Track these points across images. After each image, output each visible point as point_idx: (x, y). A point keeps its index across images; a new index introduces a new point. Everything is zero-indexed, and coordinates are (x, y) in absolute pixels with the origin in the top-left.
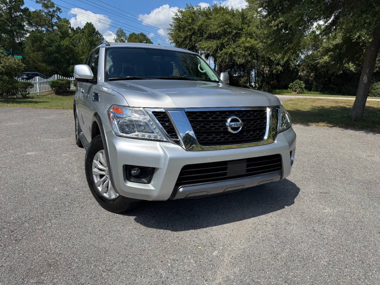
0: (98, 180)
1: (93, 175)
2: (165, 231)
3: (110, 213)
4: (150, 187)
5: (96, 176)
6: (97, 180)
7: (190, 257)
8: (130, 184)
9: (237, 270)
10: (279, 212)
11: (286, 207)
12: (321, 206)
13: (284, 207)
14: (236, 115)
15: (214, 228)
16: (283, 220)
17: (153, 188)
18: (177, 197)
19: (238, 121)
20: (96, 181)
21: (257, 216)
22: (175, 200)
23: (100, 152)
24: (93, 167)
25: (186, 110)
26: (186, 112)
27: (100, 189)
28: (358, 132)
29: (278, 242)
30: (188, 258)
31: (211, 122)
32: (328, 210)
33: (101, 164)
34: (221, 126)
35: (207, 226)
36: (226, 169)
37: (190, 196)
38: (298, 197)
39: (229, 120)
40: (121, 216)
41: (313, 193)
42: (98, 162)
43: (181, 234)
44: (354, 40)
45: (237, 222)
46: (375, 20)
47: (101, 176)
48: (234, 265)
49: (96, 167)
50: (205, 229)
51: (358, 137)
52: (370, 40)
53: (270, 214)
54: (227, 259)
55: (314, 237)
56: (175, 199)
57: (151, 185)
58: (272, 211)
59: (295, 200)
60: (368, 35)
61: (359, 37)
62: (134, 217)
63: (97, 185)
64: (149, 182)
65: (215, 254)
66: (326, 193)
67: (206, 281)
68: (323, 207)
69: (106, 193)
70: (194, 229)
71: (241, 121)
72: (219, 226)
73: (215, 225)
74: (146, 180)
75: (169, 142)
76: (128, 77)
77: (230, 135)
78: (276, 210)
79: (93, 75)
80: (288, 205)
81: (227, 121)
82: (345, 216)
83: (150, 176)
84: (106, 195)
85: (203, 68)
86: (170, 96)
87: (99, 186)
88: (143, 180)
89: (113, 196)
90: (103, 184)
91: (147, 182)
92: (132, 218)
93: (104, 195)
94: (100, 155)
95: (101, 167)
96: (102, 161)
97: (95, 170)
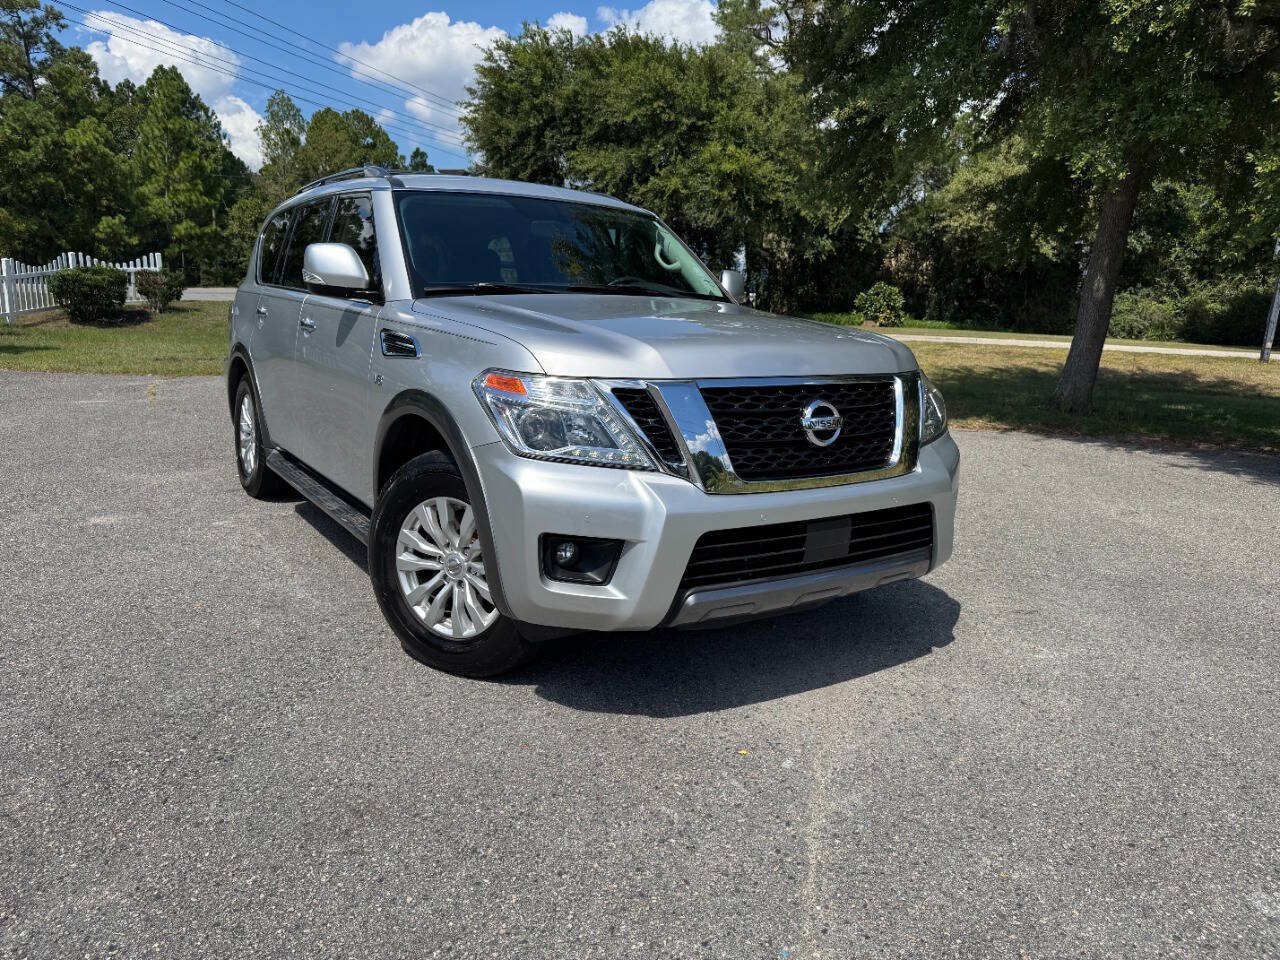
0: (415, 586)
1: (397, 575)
3: (460, 681)
4: (612, 591)
5: (408, 573)
6: (411, 587)
7: (725, 774)
8: (557, 588)
9: (856, 798)
10: (921, 661)
11: (935, 649)
12: (1024, 645)
13: (929, 651)
14: (825, 398)
15: (763, 705)
16: (936, 682)
17: (620, 596)
18: (682, 619)
19: (831, 413)
20: (407, 591)
21: (865, 674)
22: (675, 628)
23: (426, 506)
24: (399, 547)
25: (702, 384)
26: (703, 391)
27: (421, 611)
28: (1082, 445)
29: (940, 732)
30: (722, 778)
31: (764, 415)
32: (1044, 655)
33: (430, 540)
34: (788, 428)
35: (742, 703)
36: (801, 542)
37: (713, 615)
38: (960, 624)
39: (808, 412)
40: (495, 686)
41: (996, 612)
42: (416, 533)
43: (681, 722)
44: (1074, 173)
45: (817, 690)
46: (1133, 119)
47: (425, 575)
48: (845, 788)
49: (406, 549)
50: (740, 710)
51: (1086, 461)
52: (1122, 176)
53: (899, 668)
54: (823, 777)
55: (1026, 719)
56: (673, 625)
57: (615, 586)
58: (901, 661)
59: (955, 632)
60: (1115, 160)
61: (1089, 166)
63: (411, 601)
64: (606, 581)
65: (787, 764)
66: (1030, 613)
67: (788, 824)
68: (1033, 646)
69: (440, 622)
70: (711, 710)
71: (837, 415)
72: (775, 702)
73: (764, 699)
74: (599, 576)
75: (659, 471)
76: (481, 285)
77: (809, 452)
78: (911, 658)
79: (367, 278)
80: (942, 644)
81: (802, 414)
82: (1093, 666)
83: (609, 564)
84: (444, 629)
85: (671, 256)
87: (418, 604)
88: (590, 574)
89: (469, 631)
90: (431, 600)
91: (600, 580)
92: (529, 690)
93: (438, 627)
94: (424, 513)
95: (426, 547)
96: (432, 529)
97: (404, 557)
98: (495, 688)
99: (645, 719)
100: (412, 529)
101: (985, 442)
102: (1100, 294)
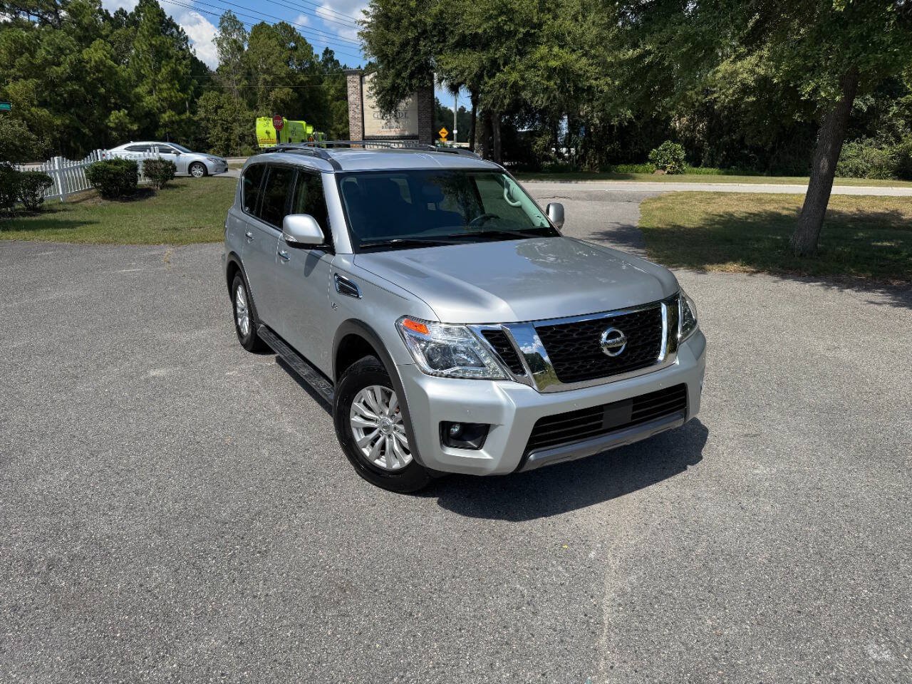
0: (363, 436)
1: (351, 429)
2: (499, 522)
3: (392, 494)
4: (483, 454)
5: (357, 429)
6: (360, 436)
7: (554, 562)
8: (451, 452)
9: (633, 578)
10: (679, 477)
11: (689, 467)
12: (748, 463)
13: (685, 469)
14: (615, 325)
15: (578, 512)
16: (688, 493)
17: (488, 457)
18: (527, 468)
19: (619, 335)
20: (358, 439)
21: (644, 487)
22: (524, 473)
23: (368, 390)
24: (352, 413)
25: (537, 325)
26: (536, 329)
27: (367, 452)
28: (807, 285)
29: (687, 530)
30: (553, 565)
31: (576, 340)
32: (761, 470)
33: (370, 409)
34: (593, 346)
35: (565, 510)
36: (600, 417)
37: (545, 465)
38: (706, 447)
39: (604, 335)
40: (413, 499)
41: (731, 436)
42: (361, 404)
43: (527, 525)
45: (612, 500)
46: (847, 56)
47: (368, 430)
48: (627, 572)
49: (356, 414)
50: (562, 516)
51: (808, 301)
52: (838, 98)
53: (665, 482)
54: (614, 563)
55: (743, 520)
56: (522, 471)
57: (486, 450)
58: (667, 477)
59: (703, 453)
60: (833, 86)
61: (814, 91)
62: (437, 499)
63: (360, 445)
64: (480, 446)
65: (592, 555)
66: (755, 436)
67: (592, 597)
68: (753, 463)
69: (378, 458)
70: (546, 516)
71: (622, 335)
72: (585, 509)
73: (578, 508)
74: (475, 443)
75: (510, 380)
76: (394, 241)
77: (605, 360)
78: (673, 474)
79: (323, 237)
80: (693, 463)
81: (600, 337)
82: (791, 479)
83: (481, 437)
84: (381, 463)
85: (515, 197)
86: (505, 300)
87: (365, 447)
88: (469, 442)
89: (396, 465)
90: (372, 445)
91: (476, 446)
92: (433, 501)
93: (377, 462)
94: (366, 394)
95: (368, 414)
96: (372, 404)
97: (355, 419)
98: (413, 500)
99: (505, 523)
100: (359, 402)
101: (736, 285)
102: (824, 171)
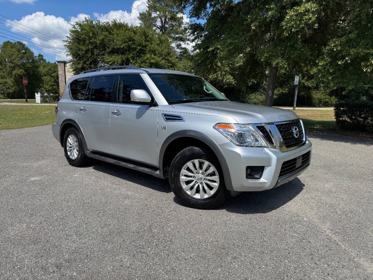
0: (186, 186)
1: (180, 183)
4: (262, 180)
5: (183, 182)
14: (296, 125)
17: (265, 181)
18: (278, 186)
20: (184, 188)
25: (277, 124)
26: (277, 126)
27: (189, 193)
32: (327, 185)
33: (190, 171)
34: (291, 134)
36: (295, 163)
39: (294, 129)
42: (186, 170)
43: (270, 213)
44: (274, 65)
47: (189, 182)
49: (182, 175)
57: (263, 178)
59: (303, 183)
63: (185, 190)
65: (305, 219)
68: (322, 184)
71: (297, 129)
75: (269, 147)
77: (295, 139)
81: (292, 130)
83: (261, 173)
84: (197, 196)
85: (209, 90)
87: (187, 190)
88: (256, 176)
89: (206, 196)
90: (192, 189)
91: (259, 177)
93: (195, 196)
94: (189, 164)
95: (191, 174)
96: (192, 169)
97: (182, 178)
98: (215, 211)
99: (262, 214)
100: (184, 169)
